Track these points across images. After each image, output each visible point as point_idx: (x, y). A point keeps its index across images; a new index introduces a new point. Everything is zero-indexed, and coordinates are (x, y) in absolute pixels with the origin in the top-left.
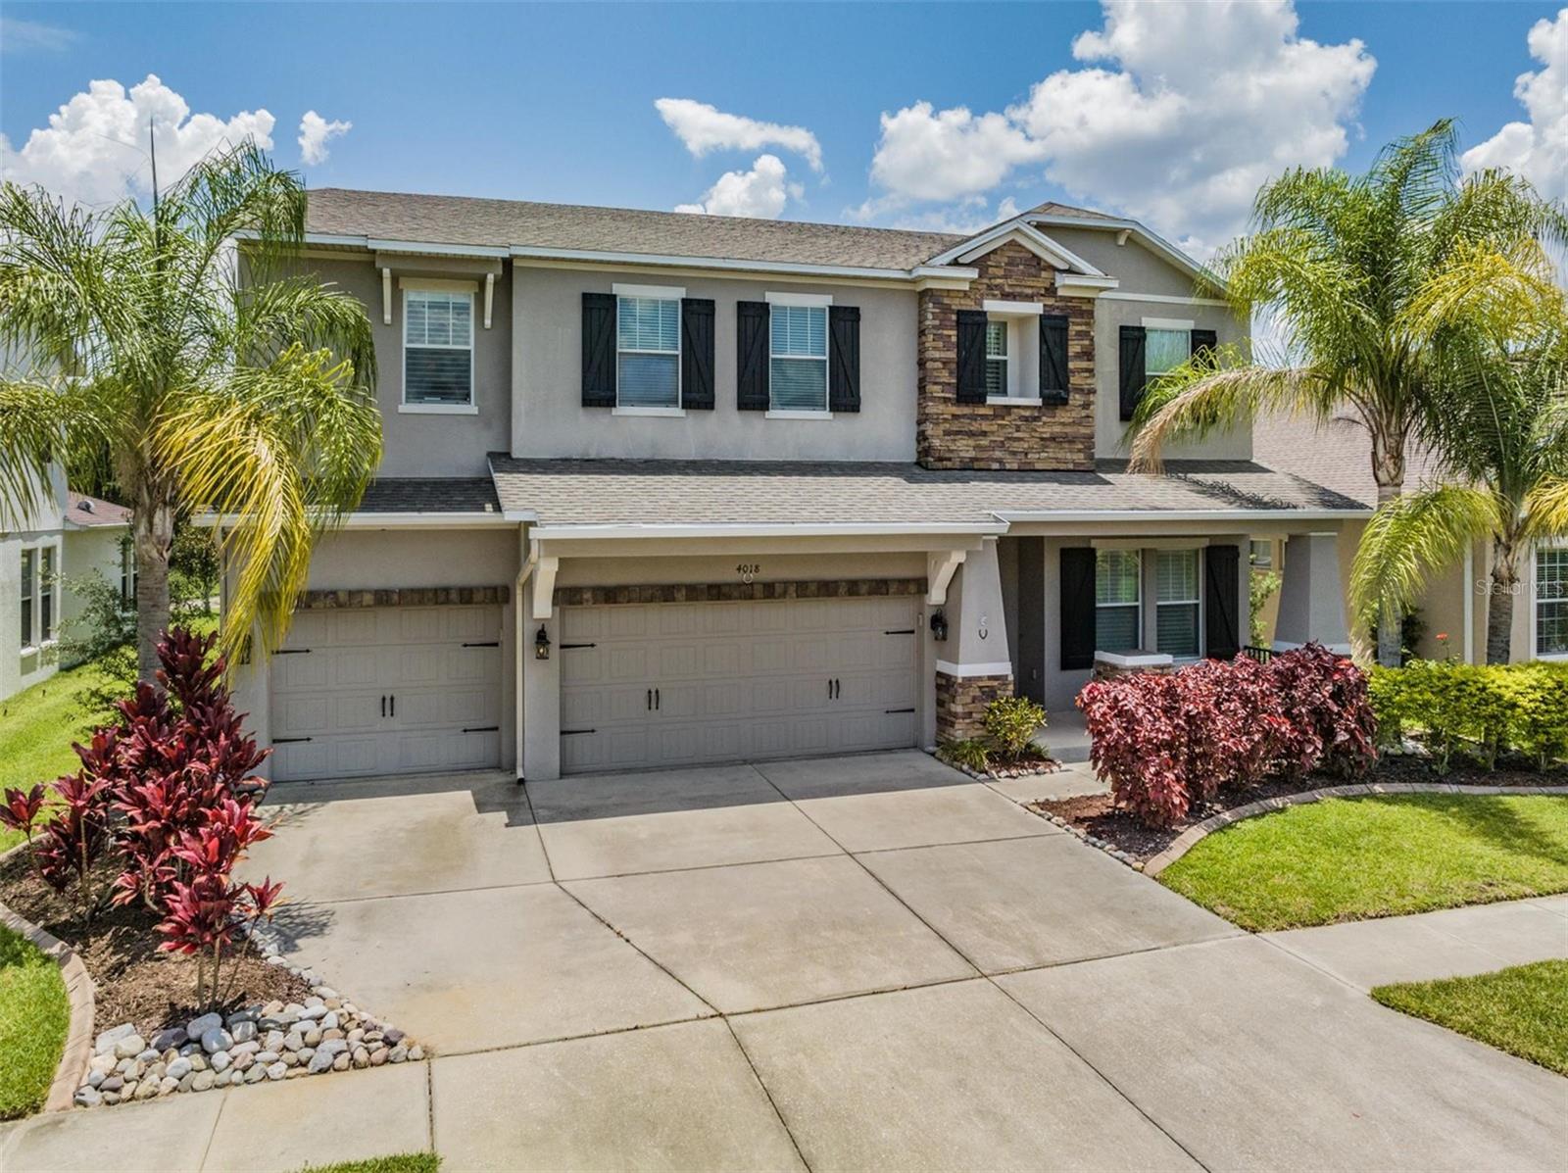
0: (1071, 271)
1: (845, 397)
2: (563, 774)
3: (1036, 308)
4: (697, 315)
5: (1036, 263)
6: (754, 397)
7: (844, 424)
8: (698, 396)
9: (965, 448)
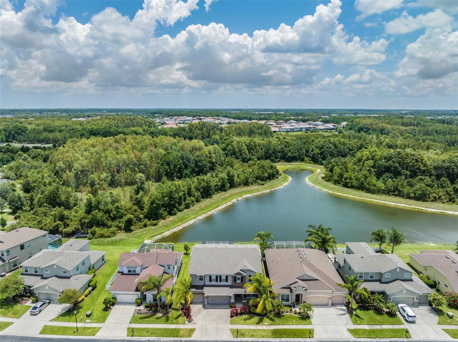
0: (243, 274)
1: (227, 281)
2: (208, 304)
3: (240, 276)
4: (217, 277)
5: (240, 273)
6: (220, 281)
7: (227, 283)
8: (217, 281)
9: (235, 285)
